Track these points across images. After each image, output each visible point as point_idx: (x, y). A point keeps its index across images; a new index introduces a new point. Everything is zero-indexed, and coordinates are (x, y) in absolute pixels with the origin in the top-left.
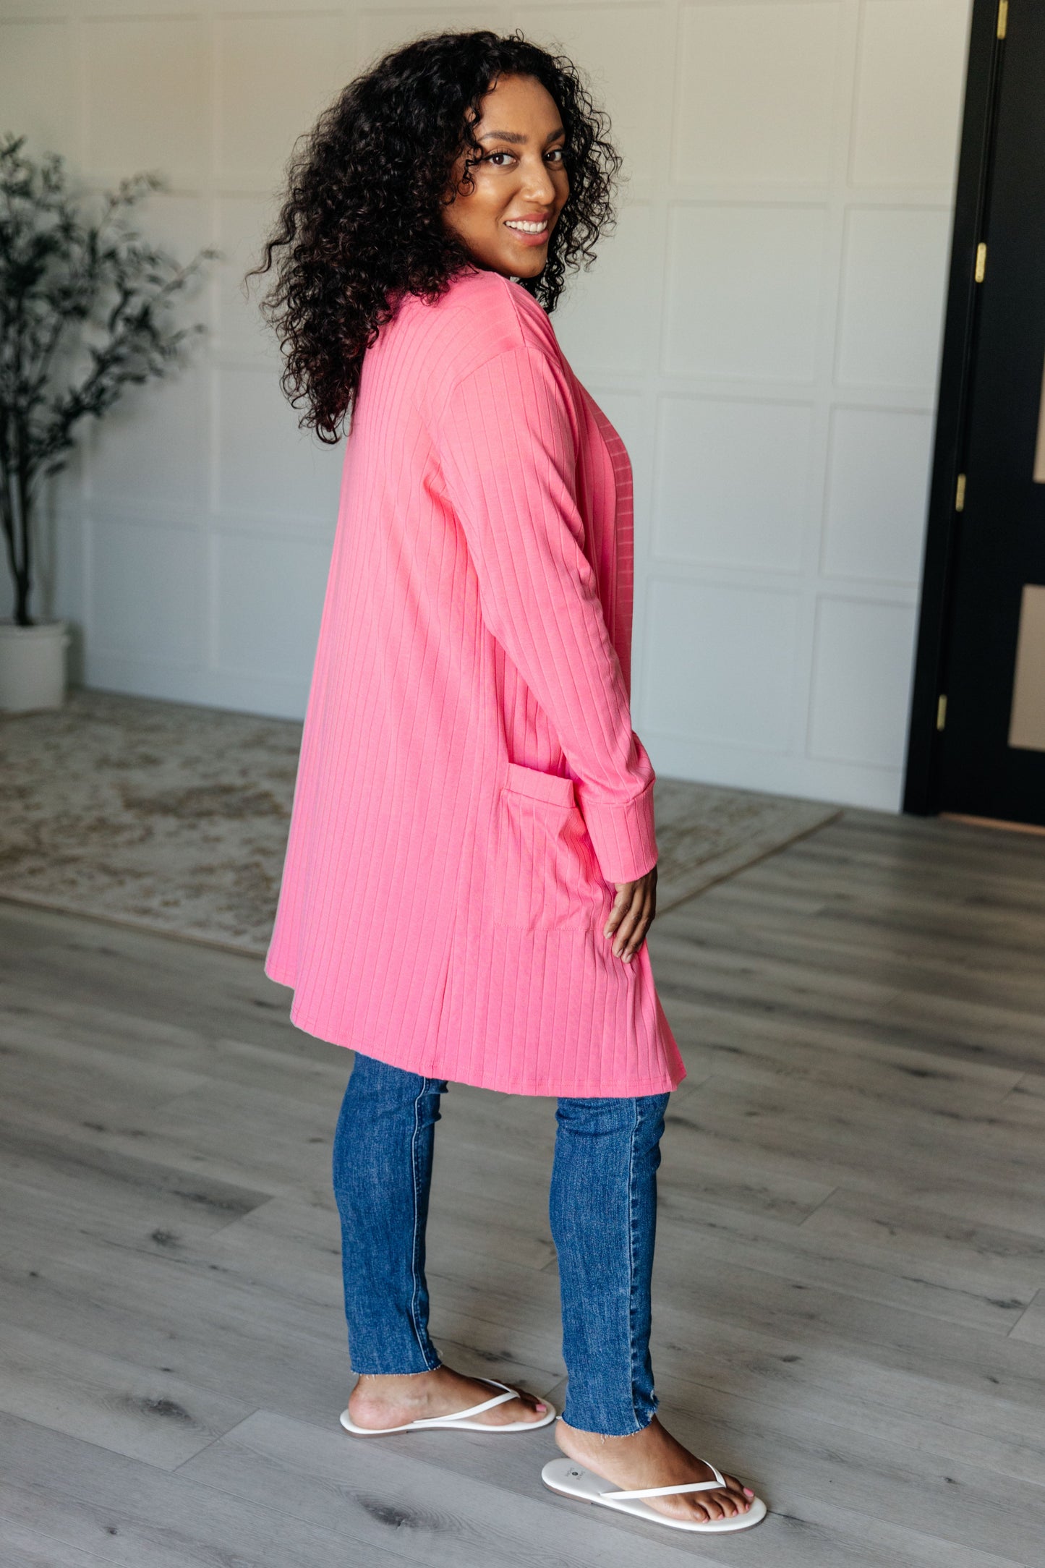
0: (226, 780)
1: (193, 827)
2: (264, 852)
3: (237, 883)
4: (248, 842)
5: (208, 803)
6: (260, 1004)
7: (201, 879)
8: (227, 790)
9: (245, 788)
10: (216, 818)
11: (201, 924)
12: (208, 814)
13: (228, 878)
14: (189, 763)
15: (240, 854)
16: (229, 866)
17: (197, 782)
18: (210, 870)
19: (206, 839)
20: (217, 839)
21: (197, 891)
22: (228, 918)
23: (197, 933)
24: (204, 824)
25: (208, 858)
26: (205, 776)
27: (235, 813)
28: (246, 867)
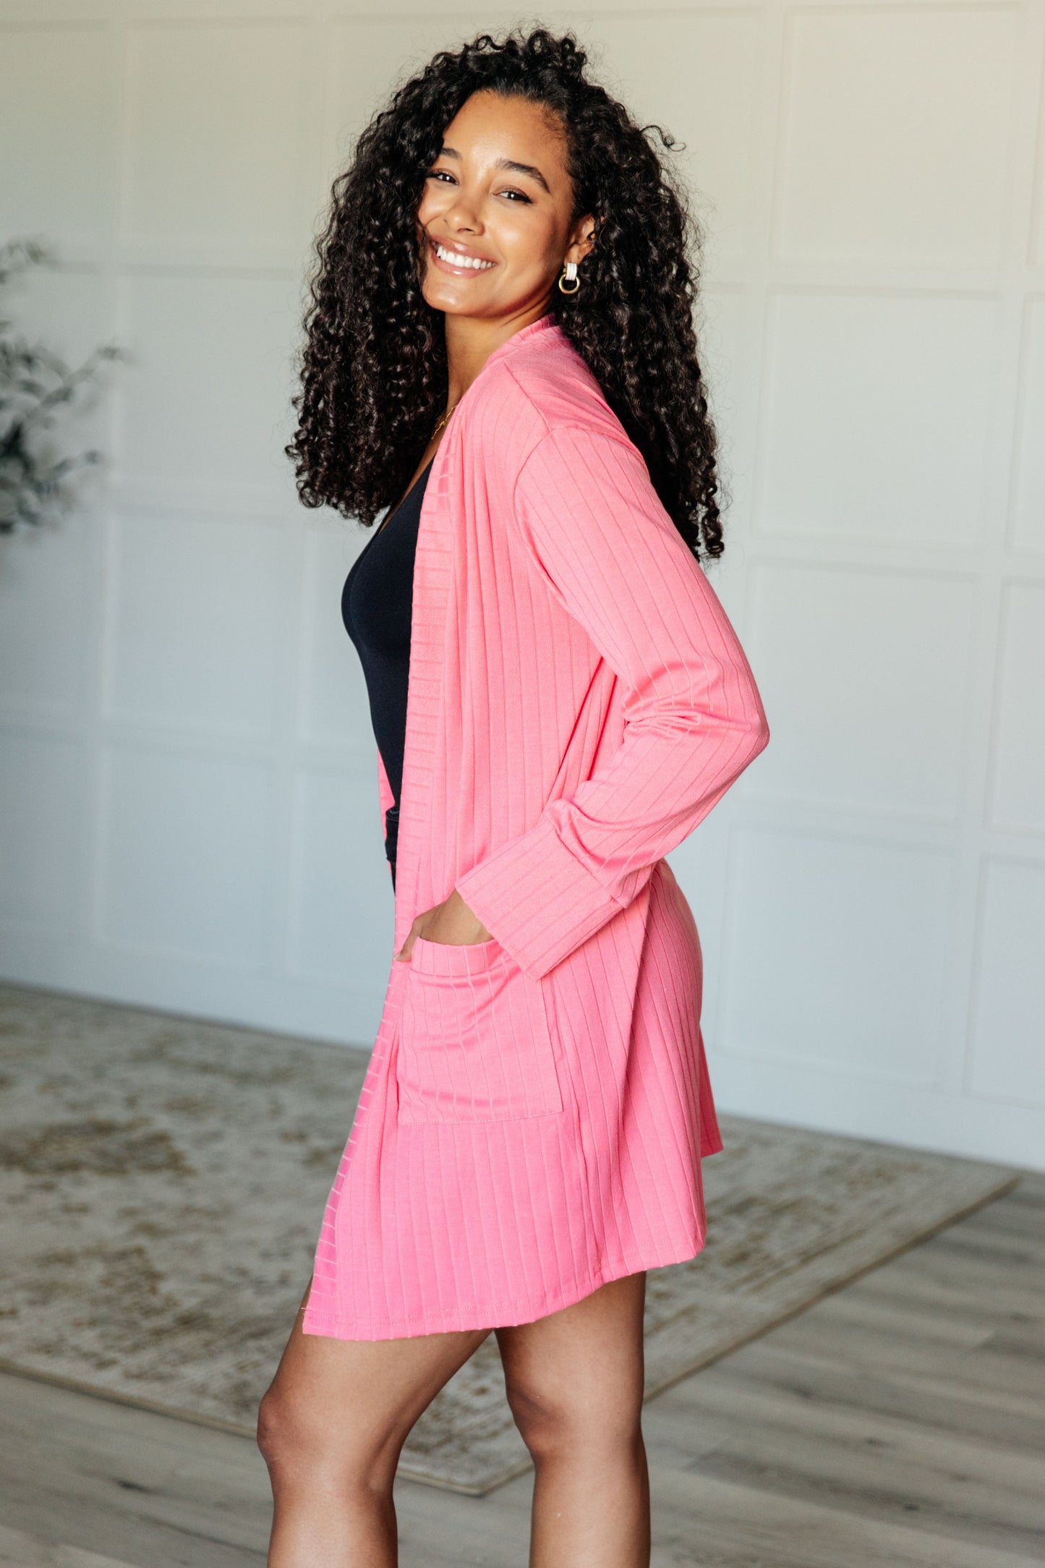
0: (103, 1113)
1: (49, 1187)
2: (151, 1230)
3: (106, 1282)
4: (129, 1213)
5: (76, 1149)
6: (127, 1486)
7: (56, 1273)
8: (105, 1129)
9: (130, 1127)
10: (85, 1174)
11: (49, 1349)
12: (74, 1166)
13: (94, 1272)
14: (53, 1084)
15: (113, 1233)
16: (98, 1253)
17: (62, 1116)
18: (67, 1259)
19: (67, 1209)
20: (84, 1209)
21: (45, 1293)
22: (88, 1339)
23: (41, 1364)
24: (65, 1183)
25: (67, 1240)
26: (73, 1106)
27: (114, 1166)
28: (123, 1255)
